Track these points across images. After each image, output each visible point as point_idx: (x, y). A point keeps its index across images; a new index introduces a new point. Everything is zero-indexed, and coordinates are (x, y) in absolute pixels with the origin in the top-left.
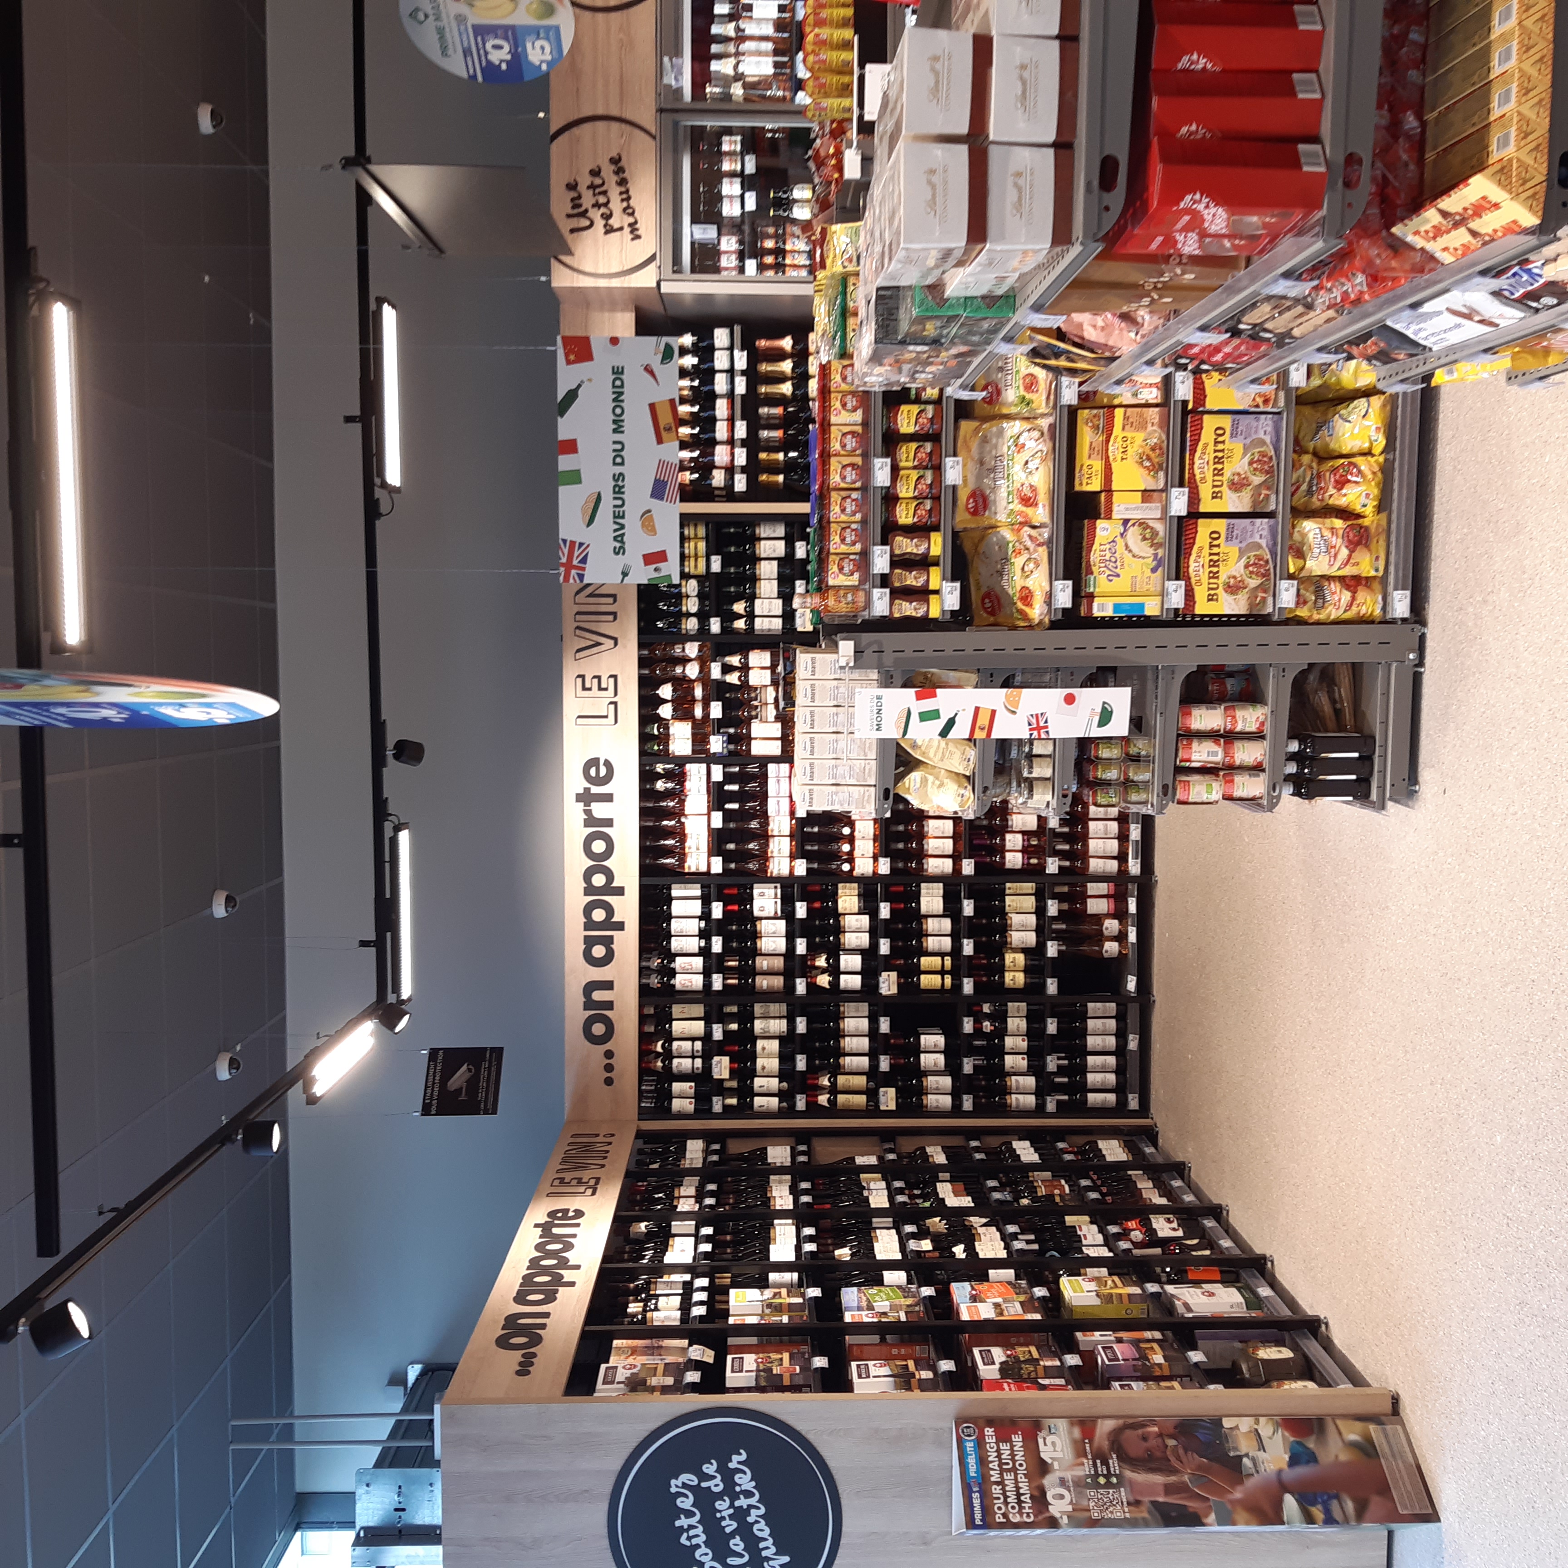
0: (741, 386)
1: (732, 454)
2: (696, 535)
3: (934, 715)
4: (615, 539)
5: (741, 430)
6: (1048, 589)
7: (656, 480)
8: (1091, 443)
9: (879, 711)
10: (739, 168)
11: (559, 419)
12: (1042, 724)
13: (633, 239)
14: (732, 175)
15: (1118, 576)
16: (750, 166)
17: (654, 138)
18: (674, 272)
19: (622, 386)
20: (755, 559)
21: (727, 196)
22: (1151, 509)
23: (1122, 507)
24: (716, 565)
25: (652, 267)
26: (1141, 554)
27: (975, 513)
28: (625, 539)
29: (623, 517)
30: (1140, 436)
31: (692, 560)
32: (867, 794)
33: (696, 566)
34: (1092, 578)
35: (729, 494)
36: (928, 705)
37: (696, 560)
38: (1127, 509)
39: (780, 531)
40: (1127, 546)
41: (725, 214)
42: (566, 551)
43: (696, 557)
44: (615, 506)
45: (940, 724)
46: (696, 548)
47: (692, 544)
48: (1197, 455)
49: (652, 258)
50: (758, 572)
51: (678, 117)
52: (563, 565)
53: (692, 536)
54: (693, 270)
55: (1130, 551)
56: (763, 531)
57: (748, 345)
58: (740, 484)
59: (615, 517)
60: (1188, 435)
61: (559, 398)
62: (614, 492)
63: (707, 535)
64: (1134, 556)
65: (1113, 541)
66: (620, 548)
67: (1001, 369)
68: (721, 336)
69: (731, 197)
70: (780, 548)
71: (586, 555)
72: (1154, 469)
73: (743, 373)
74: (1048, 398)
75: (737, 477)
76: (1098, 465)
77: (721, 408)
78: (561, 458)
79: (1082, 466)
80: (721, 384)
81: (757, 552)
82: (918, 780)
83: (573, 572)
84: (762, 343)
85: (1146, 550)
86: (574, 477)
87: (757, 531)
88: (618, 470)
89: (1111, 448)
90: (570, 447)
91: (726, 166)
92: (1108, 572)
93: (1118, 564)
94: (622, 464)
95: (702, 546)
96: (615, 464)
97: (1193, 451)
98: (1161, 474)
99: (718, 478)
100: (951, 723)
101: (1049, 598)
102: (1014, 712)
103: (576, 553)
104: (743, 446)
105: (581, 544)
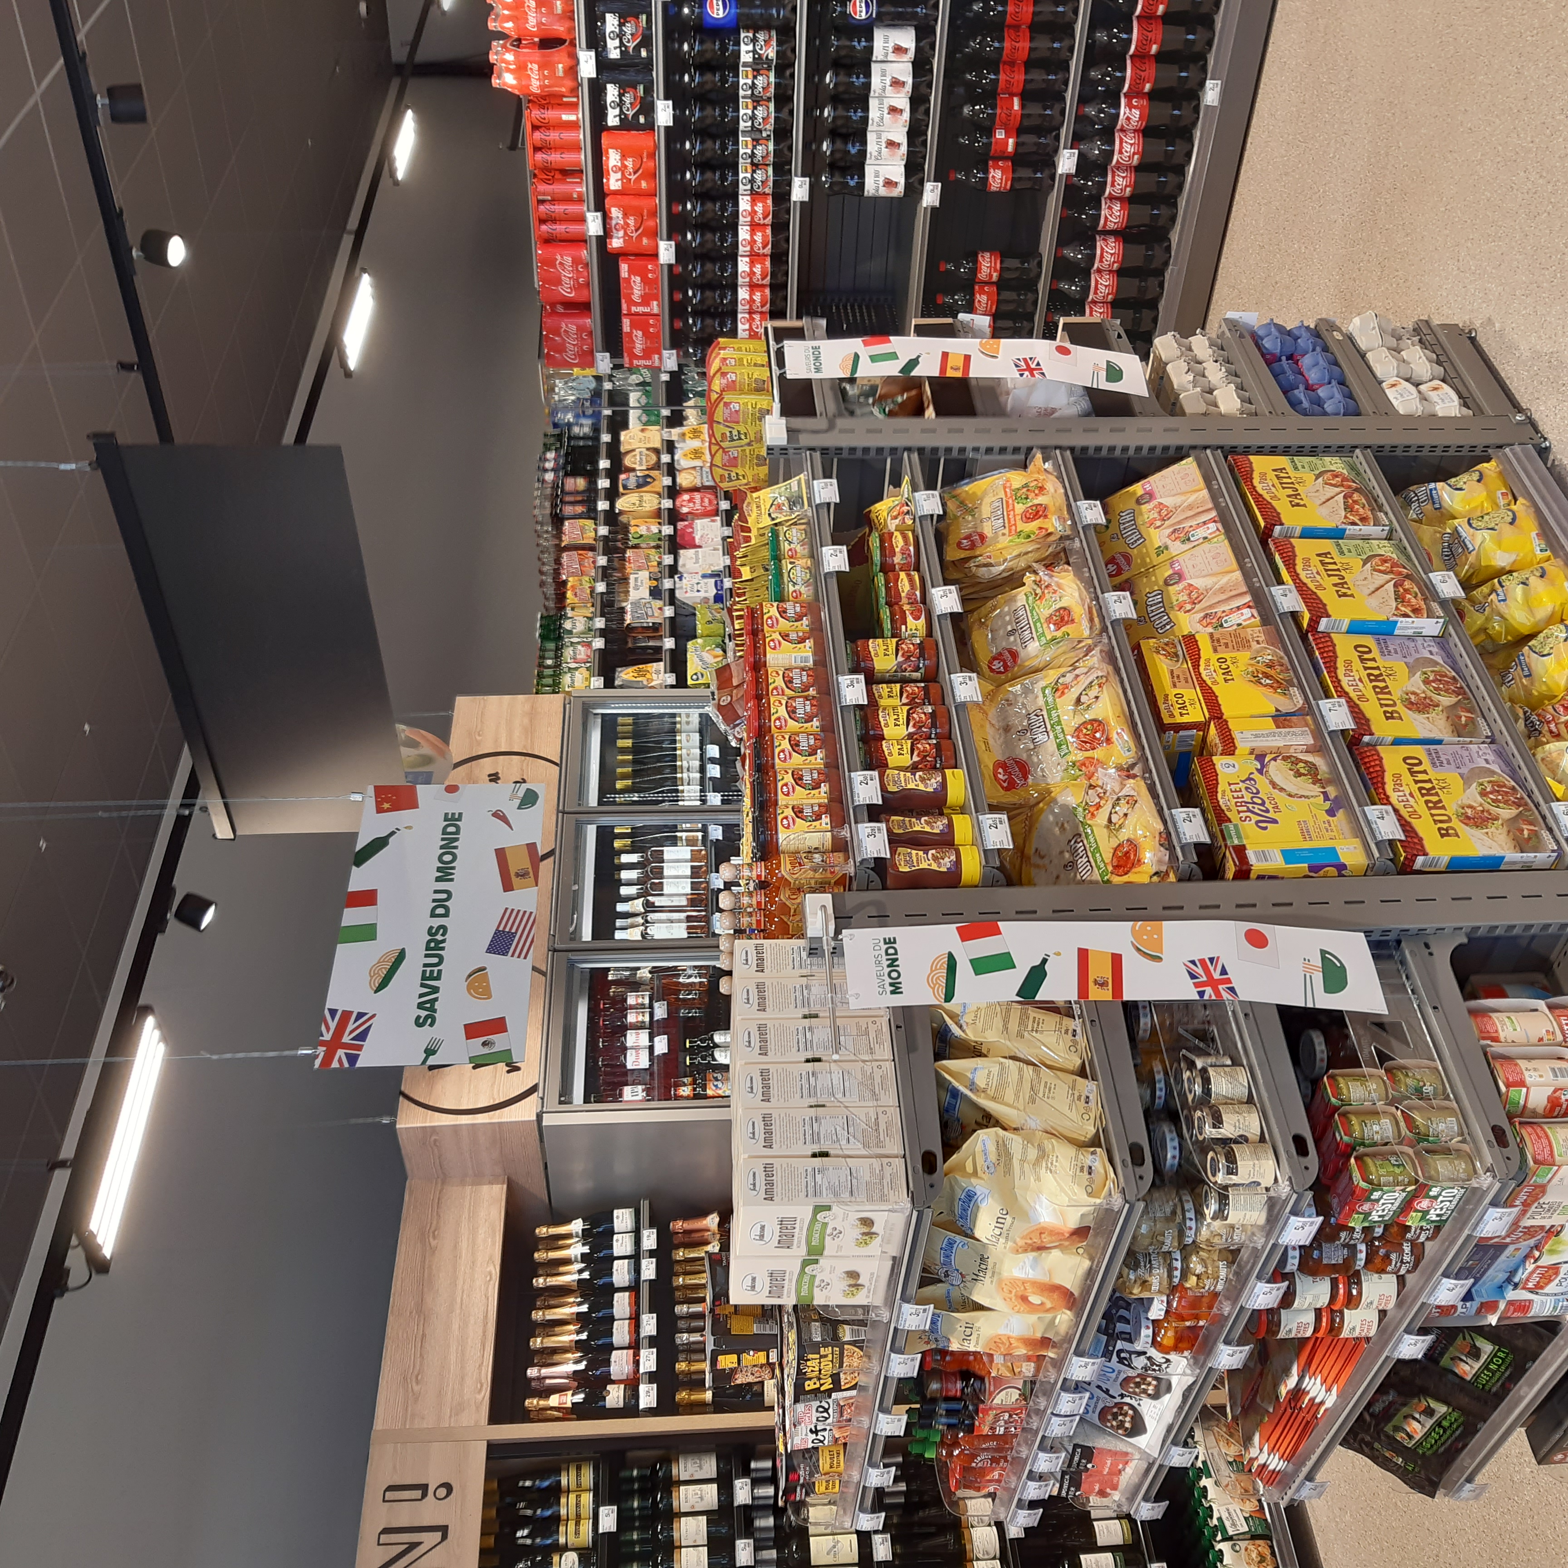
0: (649, 1270)
1: (637, 1363)
2: (579, 1485)
3: (1004, 962)
4: (420, 1006)
5: (649, 1325)
6: (1161, 828)
7: (497, 932)
8: (1172, 672)
9: (893, 963)
10: (647, 1019)
11: (354, 868)
12: (1217, 976)
13: (508, 1072)
14: (639, 1026)
15: (1275, 821)
16: (661, 1011)
17: (544, 974)
18: (561, 1103)
19: (458, 832)
20: (671, 1516)
21: (632, 1048)
22: (1294, 734)
23: (1248, 734)
24: (608, 1519)
25: (534, 1097)
26: (1301, 793)
27: (1011, 786)
28: (437, 1005)
29: (438, 978)
30: (1244, 657)
31: (571, 1525)
32: (888, 1171)
33: (577, 1533)
34: (1231, 827)
35: (631, 1410)
36: (985, 947)
37: (577, 1523)
38: (1256, 736)
39: (709, 1466)
40: (1274, 785)
41: (629, 1066)
42: (333, 1025)
43: (578, 1519)
44: (425, 965)
45: (1015, 978)
46: (578, 1505)
47: (572, 1497)
48: (1341, 672)
49: (533, 1089)
50: (676, 1535)
51: (572, 956)
52: (323, 1043)
53: (573, 1486)
54: (586, 1100)
55: (1282, 790)
56: (684, 1469)
57: (659, 1222)
58: (648, 1396)
59: (424, 978)
60: (1317, 653)
61: (357, 849)
62: (428, 948)
63: (596, 1484)
64: (1290, 795)
65: (1249, 779)
66: (427, 1017)
67: (1012, 632)
68: (623, 1219)
69: (636, 1048)
70: (710, 1495)
71: (368, 1029)
72: (1281, 686)
73: (652, 1253)
74: (1091, 620)
75: (643, 1388)
76: (1191, 694)
77: (621, 1303)
78: (348, 912)
79: (1166, 696)
80: (621, 1273)
81: (675, 1504)
82: (992, 1148)
83: (341, 1053)
84: (678, 1225)
85: (1305, 786)
86: (368, 933)
87: (674, 1471)
88: (436, 922)
89: (1204, 673)
90: (368, 898)
91: (632, 1018)
92: (1255, 818)
93: (1267, 805)
94: (446, 915)
95: (587, 1499)
96: (433, 915)
97: (1332, 669)
98: (1294, 691)
99: (615, 1396)
100: (1037, 975)
101: (1167, 839)
102: (1158, 959)
103: (350, 1027)
104: (651, 1346)
105: (360, 1015)
